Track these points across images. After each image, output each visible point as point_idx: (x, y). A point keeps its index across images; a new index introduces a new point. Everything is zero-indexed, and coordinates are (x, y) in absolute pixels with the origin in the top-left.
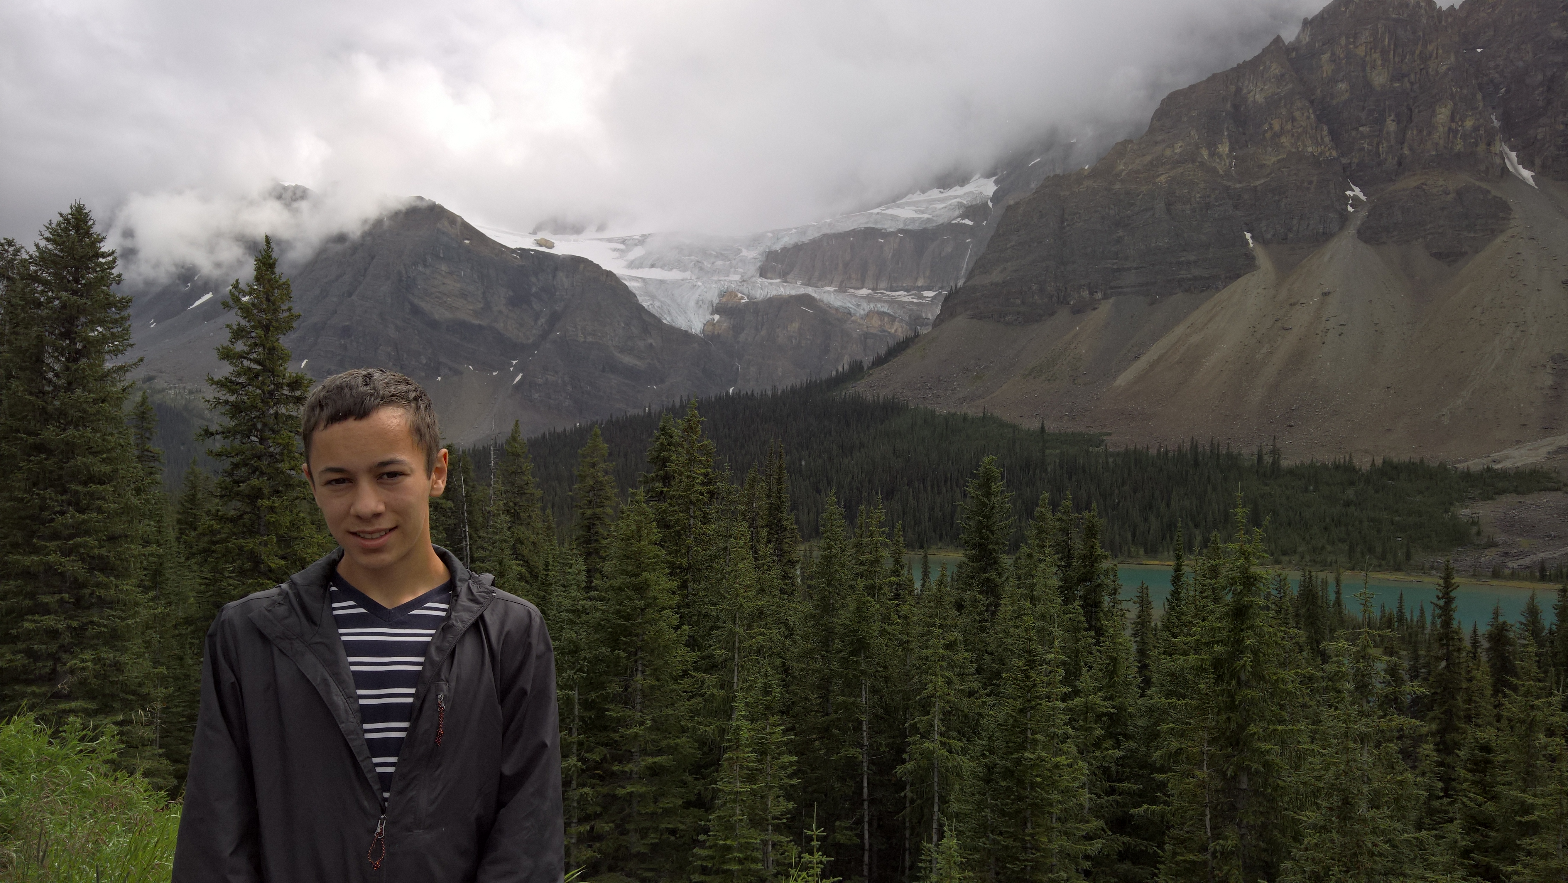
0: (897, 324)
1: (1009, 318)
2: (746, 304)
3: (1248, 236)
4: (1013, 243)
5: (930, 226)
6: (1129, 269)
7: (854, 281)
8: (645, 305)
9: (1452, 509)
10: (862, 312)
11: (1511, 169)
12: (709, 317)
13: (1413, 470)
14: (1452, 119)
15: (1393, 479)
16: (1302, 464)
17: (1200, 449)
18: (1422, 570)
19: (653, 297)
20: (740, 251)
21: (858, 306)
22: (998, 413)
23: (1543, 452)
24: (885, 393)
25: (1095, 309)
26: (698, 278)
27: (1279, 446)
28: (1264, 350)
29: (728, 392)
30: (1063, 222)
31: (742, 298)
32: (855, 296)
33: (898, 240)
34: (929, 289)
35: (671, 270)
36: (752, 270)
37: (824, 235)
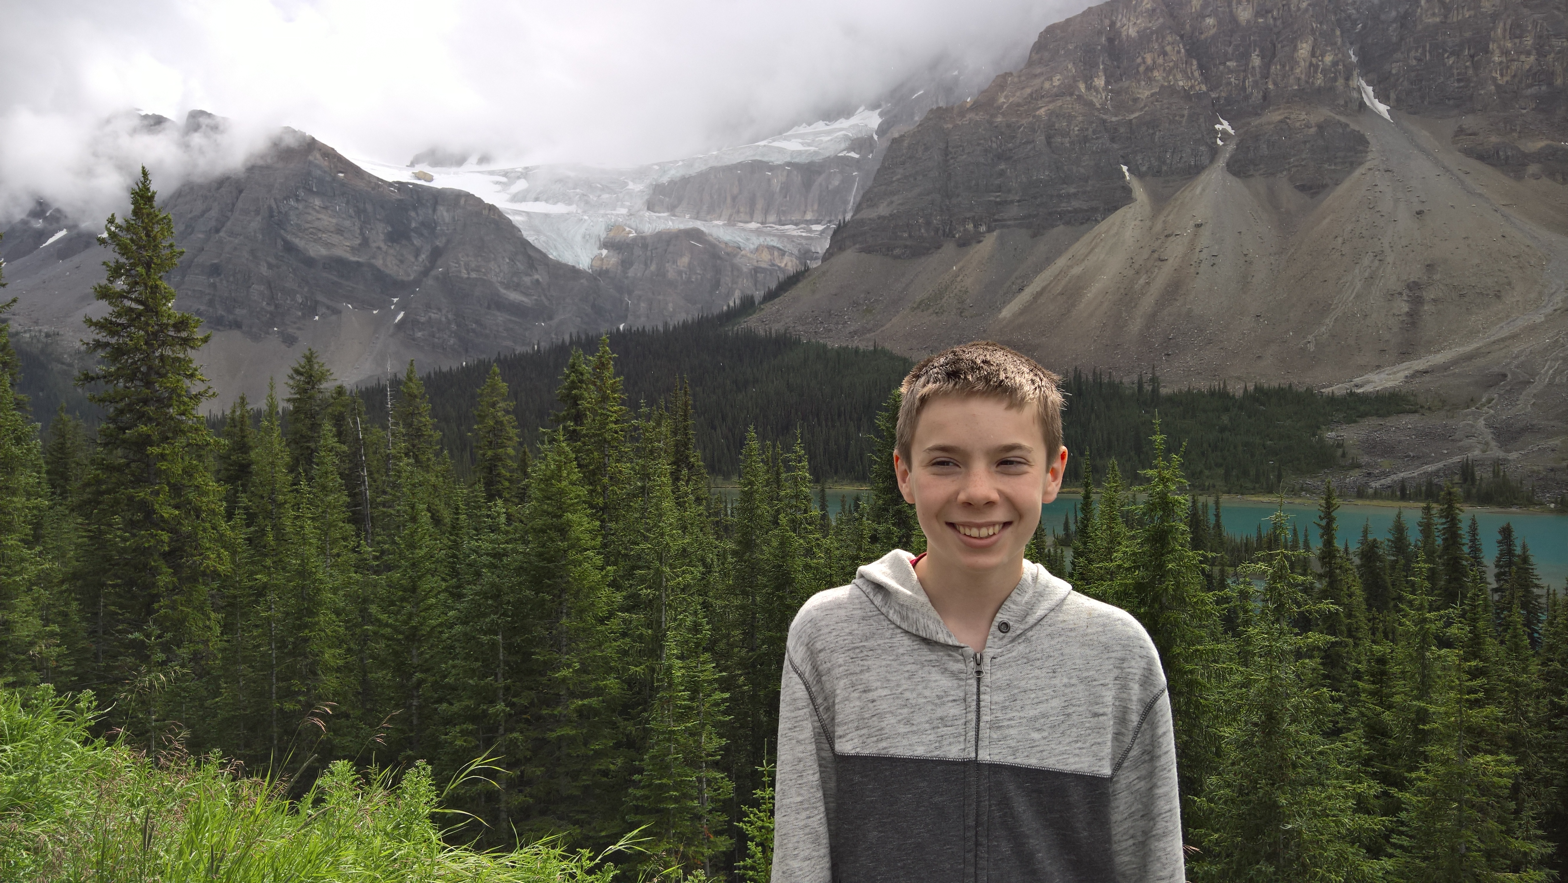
0: (786, 258)
1: (897, 251)
2: (634, 239)
3: (1125, 168)
4: (899, 177)
5: (817, 159)
6: (1012, 202)
7: (742, 215)
8: (530, 239)
9: (1319, 432)
10: (752, 247)
11: (1368, 103)
12: (596, 252)
13: (1283, 395)
14: (1313, 54)
15: (1264, 405)
16: (1180, 391)
17: (1083, 379)
18: (1294, 492)
19: (538, 232)
20: (626, 184)
21: (748, 239)
22: (888, 346)
23: (1401, 376)
24: (777, 328)
25: (979, 242)
26: (585, 212)
27: (1158, 374)
28: (1142, 281)
29: (618, 329)
30: (947, 155)
31: (630, 232)
32: (744, 230)
33: (785, 173)
34: (818, 222)
35: (555, 203)
36: (639, 203)
37: (711, 168)
